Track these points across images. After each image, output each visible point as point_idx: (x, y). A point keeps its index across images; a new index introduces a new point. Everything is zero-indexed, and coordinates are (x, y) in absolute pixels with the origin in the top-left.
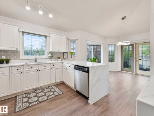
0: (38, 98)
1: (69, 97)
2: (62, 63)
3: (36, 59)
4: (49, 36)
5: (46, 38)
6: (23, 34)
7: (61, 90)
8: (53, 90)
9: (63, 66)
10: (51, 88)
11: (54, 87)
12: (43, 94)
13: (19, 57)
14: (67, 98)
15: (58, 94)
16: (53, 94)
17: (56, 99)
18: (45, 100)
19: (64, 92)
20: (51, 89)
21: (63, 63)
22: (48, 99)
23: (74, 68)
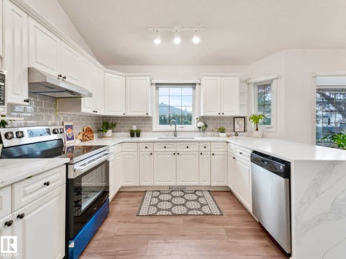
0: (172, 207)
1: (234, 229)
2: (225, 144)
3: (175, 131)
4: (200, 84)
5: (194, 88)
6: (157, 88)
7: (220, 206)
8: (202, 201)
9: (229, 150)
10: (199, 194)
11: (207, 195)
12: (182, 201)
13: (152, 127)
14: (228, 231)
15: (210, 213)
16: (200, 209)
17: (201, 222)
18: (182, 215)
19: (225, 212)
20: (199, 197)
21: (228, 142)
22: (188, 215)
23: (249, 159)
